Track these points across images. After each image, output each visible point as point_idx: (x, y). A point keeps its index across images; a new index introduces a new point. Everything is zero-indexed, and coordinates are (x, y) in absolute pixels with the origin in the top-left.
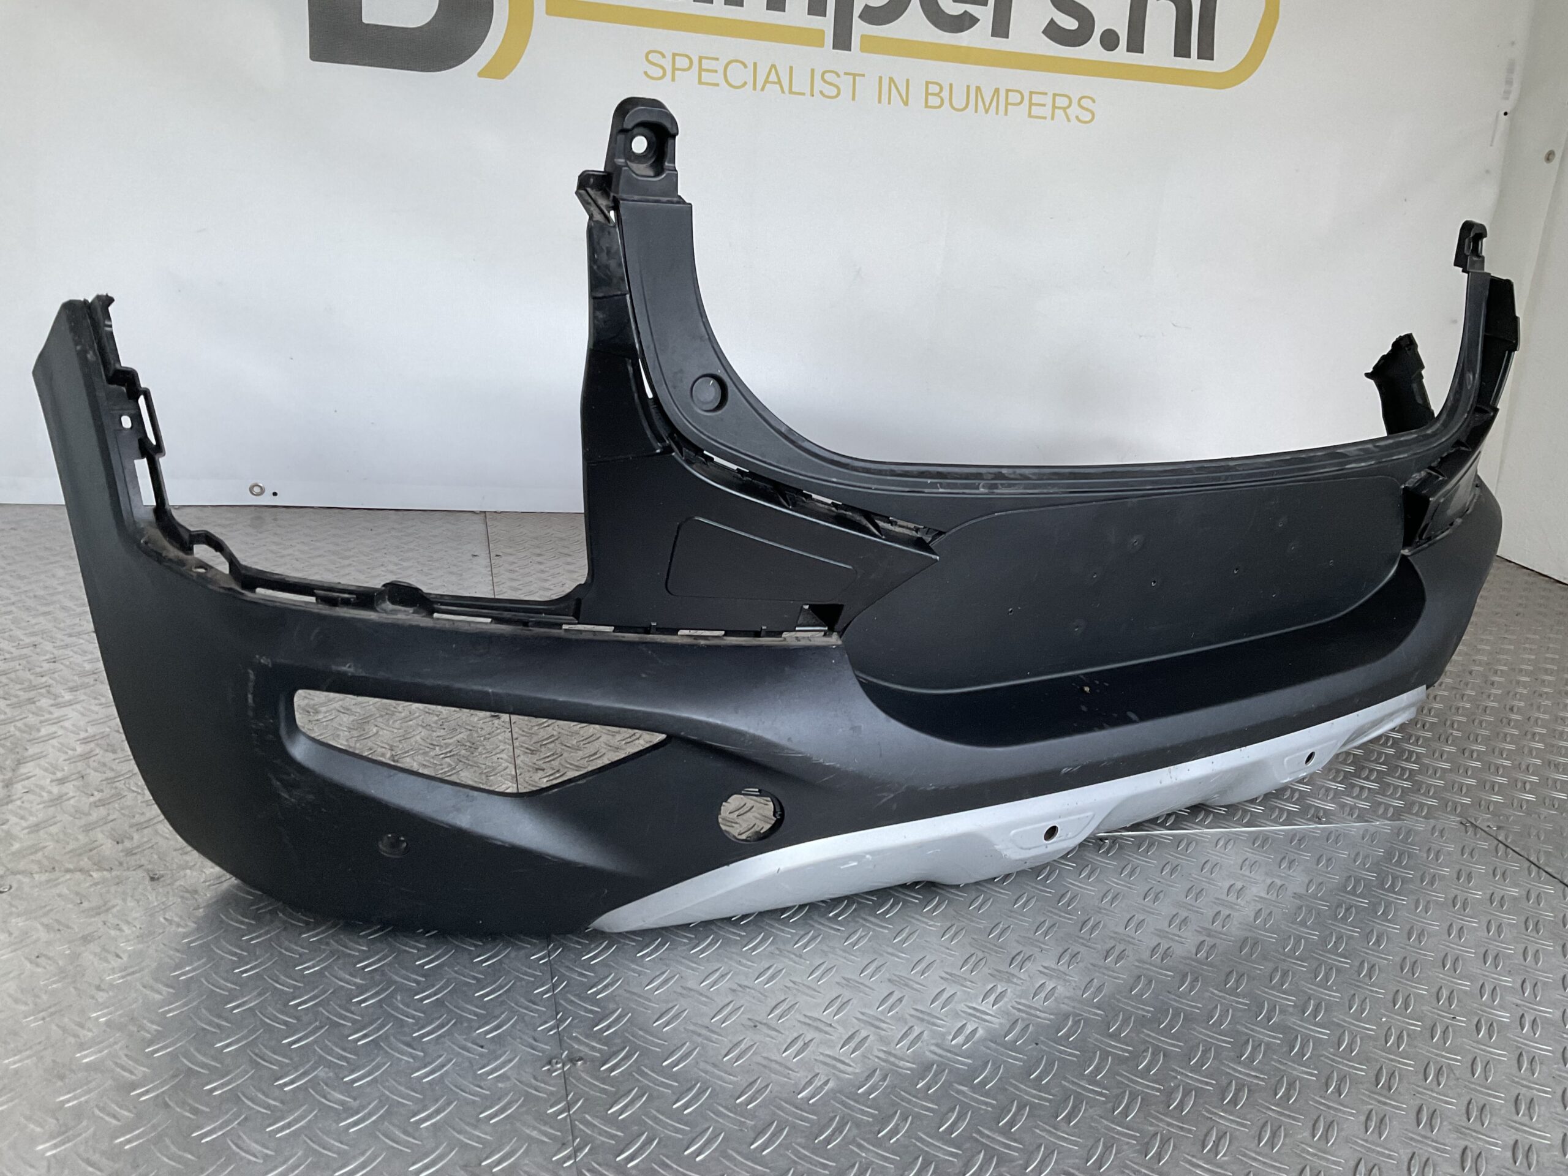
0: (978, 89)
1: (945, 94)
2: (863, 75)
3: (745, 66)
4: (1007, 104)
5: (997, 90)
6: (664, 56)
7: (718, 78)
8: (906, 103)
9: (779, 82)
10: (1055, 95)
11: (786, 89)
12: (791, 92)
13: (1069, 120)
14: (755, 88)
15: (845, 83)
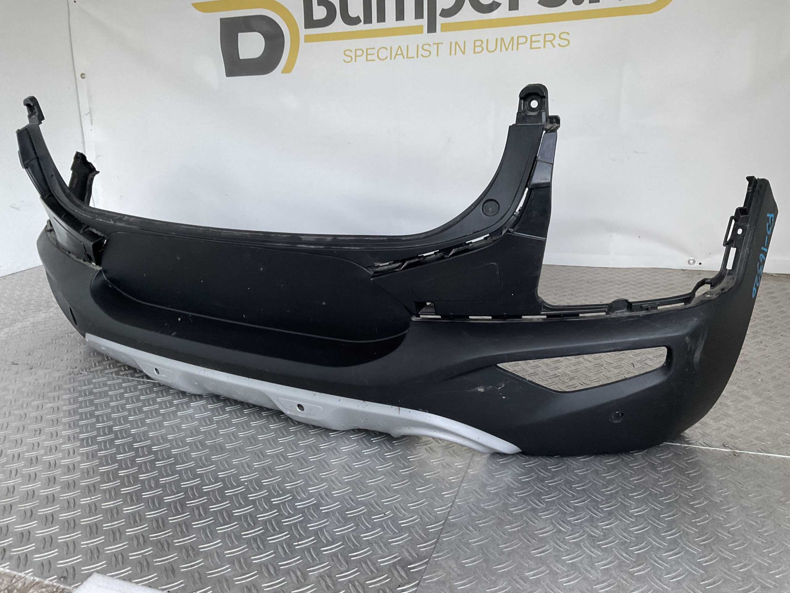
0: (502, 39)
1: (484, 45)
2: (442, 43)
3: (387, 49)
4: (518, 44)
5: (513, 38)
6: (351, 51)
7: (375, 57)
8: (464, 53)
9: (402, 54)
10: (545, 35)
11: (405, 56)
12: (408, 57)
13: (554, 47)
14: (391, 59)
15: (433, 49)
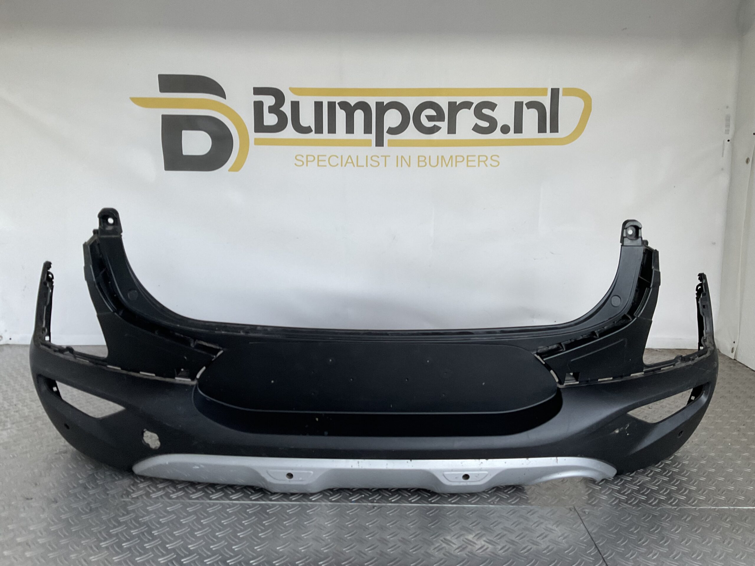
0: (442, 157)
1: (427, 161)
2: (390, 156)
3: (337, 157)
4: (456, 162)
5: (451, 157)
6: (303, 156)
7: (326, 163)
8: (409, 166)
9: (352, 162)
10: (479, 156)
11: (356, 165)
12: (357, 166)
13: (487, 166)
14: (342, 166)
15: (382, 160)
